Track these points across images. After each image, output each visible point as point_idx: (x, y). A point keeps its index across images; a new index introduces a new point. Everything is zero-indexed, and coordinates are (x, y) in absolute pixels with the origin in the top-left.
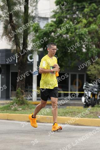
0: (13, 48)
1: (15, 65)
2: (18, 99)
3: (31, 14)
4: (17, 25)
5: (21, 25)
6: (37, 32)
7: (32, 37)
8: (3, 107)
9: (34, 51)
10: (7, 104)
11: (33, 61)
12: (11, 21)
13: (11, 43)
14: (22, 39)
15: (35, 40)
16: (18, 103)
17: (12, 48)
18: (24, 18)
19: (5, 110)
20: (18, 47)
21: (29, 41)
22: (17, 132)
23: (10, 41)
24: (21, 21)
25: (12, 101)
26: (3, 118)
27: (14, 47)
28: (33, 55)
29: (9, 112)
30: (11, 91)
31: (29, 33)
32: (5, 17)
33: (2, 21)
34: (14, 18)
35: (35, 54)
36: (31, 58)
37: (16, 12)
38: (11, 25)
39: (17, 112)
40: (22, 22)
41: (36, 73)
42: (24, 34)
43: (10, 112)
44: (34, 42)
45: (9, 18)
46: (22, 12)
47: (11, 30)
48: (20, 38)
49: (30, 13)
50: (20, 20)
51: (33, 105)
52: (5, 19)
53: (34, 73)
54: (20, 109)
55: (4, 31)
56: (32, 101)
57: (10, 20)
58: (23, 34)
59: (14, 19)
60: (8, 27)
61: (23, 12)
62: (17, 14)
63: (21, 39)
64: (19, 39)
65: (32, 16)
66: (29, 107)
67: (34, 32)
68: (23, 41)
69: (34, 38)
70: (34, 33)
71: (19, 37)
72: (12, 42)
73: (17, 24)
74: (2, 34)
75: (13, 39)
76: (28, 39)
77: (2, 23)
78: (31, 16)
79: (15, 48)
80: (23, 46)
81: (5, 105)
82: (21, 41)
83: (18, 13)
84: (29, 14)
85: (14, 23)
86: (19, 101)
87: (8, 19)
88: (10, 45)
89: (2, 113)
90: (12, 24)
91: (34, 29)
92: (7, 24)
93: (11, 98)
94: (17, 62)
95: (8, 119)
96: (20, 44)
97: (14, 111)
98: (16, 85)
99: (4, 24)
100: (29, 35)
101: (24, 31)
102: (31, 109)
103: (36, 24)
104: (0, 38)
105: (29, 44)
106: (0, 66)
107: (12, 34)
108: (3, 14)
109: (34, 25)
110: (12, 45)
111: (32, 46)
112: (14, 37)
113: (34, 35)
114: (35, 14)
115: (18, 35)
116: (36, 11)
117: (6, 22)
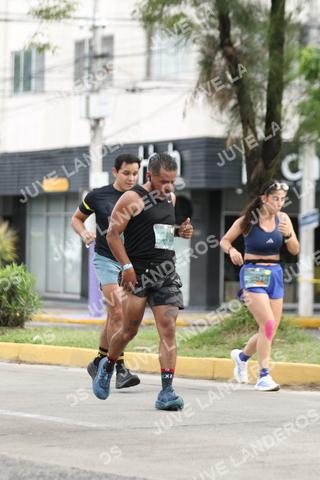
0: (231, 134)
1: (240, 191)
3: (293, 17)
4: (246, 55)
5: (260, 55)
6: (316, 77)
7: (298, 95)
8: (196, 338)
9: (303, 143)
11: (300, 180)
12: (225, 40)
13: (225, 117)
14: (265, 104)
15: (308, 105)
16: (247, 323)
17: (229, 132)
18: (269, 31)
19: (205, 347)
20: (249, 131)
21: (285, 110)
22: (247, 423)
23: (222, 109)
24: (260, 39)
25: (227, 316)
26: (202, 375)
27: (234, 132)
28: (301, 158)
29: (218, 354)
31: (288, 82)
32: (205, 26)
33: (194, 41)
34: (235, 31)
35: (307, 155)
36: (294, 168)
37: (244, 12)
38: (225, 54)
40: (264, 45)
41: (310, 219)
42: (269, 85)
43: (222, 354)
44: (305, 112)
45: (219, 29)
46: (263, 8)
48: (255, 97)
49: (291, 15)
50: (257, 36)
51: (301, 328)
52: (204, 32)
53: (305, 218)
55: (202, 74)
56: (298, 316)
57: (221, 36)
58: (266, 84)
59: (237, 35)
60: (216, 63)
61: (266, 10)
62: (247, 18)
63: (259, 104)
64: (251, 104)
65: (299, 24)
66: (285, 335)
67: (303, 77)
68: (265, 111)
69: (305, 98)
70: (306, 83)
71: (252, 96)
72: (230, 114)
73: (245, 50)
74: (194, 85)
75: (232, 103)
76: (285, 102)
77: (196, 47)
78: (293, 25)
79: (238, 131)
80: (266, 127)
82: (261, 110)
83: (251, 12)
84: (286, 16)
85: (234, 49)
87: (216, 33)
88: (222, 123)
89: (195, 355)
90: (230, 50)
91: (305, 68)
92: (212, 51)
94: (245, 180)
95: (216, 376)
96: (258, 121)
99: (203, 51)
100: (288, 87)
101: (270, 74)
102: (292, 342)
103: (310, 51)
104: (188, 96)
105: (288, 121)
106: (188, 195)
107: (229, 86)
108: (199, 17)
109: (305, 53)
110: (229, 122)
111: (297, 127)
112: (235, 95)
113: (304, 90)
114: (308, 15)
115: (251, 87)
116: (311, 7)
117: (207, 46)
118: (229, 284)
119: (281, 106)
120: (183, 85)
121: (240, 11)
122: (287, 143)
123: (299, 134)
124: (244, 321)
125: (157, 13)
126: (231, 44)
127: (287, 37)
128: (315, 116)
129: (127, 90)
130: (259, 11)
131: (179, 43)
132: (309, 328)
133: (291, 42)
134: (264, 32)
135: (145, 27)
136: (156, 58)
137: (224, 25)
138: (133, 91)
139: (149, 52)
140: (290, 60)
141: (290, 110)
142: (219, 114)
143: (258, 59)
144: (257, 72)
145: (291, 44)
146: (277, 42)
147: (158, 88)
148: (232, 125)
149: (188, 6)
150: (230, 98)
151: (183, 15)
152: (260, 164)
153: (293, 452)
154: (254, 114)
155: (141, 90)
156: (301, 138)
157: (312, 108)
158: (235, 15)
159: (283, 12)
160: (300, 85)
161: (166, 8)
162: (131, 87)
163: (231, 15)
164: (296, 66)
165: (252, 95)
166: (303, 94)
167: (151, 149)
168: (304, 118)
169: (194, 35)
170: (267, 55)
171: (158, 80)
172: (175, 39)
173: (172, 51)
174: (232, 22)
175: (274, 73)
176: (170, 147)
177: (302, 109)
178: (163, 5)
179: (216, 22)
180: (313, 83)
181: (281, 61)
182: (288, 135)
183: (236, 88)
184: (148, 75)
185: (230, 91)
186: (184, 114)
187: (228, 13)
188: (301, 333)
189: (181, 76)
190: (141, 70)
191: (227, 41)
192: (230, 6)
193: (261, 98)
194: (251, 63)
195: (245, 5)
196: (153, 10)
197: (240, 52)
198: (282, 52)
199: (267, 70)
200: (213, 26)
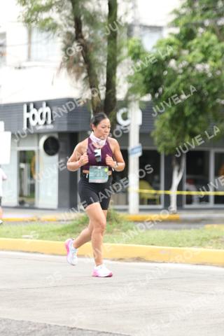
0: (83, 96)
1: (90, 132)
3: (123, 19)
4: (92, 44)
5: (101, 44)
6: (138, 58)
7: (127, 70)
8: (62, 229)
9: (130, 101)
10: (72, 220)
11: (129, 125)
12: (78, 35)
13: (80, 84)
14: (105, 76)
15: (134, 77)
17: (81, 95)
19: (68, 235)
20: (95, 94)
21: (119, 80)
23: (77, 79)
24: (101, 34)
27: (85, 94)
28: (130, 111)
31: (120, 61)
32: (65, 26)
33: (59, 36)
34: (85, 28)
35: (133, 109)
36: (125, 117)
37: (90, 16)
38: (79, 44)
40: (104, 38)
41: (135, 151)
42: (108, 64)
44: (132, 81)
45: (75, 27)
46: (103, 14)
47: (78, 55)
48: (99, 72)
49: (121, 18)
50: (99, 32)
51: (131, 222)
52: (65, 30)
53: (133, 149)
56: (129, 214)
57: (76, 32)
58: (106, 63)
59: (86, 31)
60: (73, 49)
61: (105, 15)
62: (93, 20)
63: (101, 76)
64: (96, 76)
65: (126, 24)
66: (121, 226)
67: (130, 58)
68: (105, 80)
70: (132, 62)
71: (97, 72)
72: (83, 83)
73: (92, 41)
74: (59, 64)
75: (84, 75)
76: (118, 74)
77: (59, 39)
79: (88, 94)
80: (107, 91)
81: (68, 223)
82: (103, 80)
83: (95, 16)
84: (118, 18)
85: (85, 40)
87: (72, 30)
88: (77, 88)
89: (62, 240)
91: (131, 52)
92: (71, 42)
99: (64, 42)
100: (120, 64)
101: (108, 56)
102: (125, 231)
103: (135, 41)
104: (55, 72)
105: (120, 87)
106: (56, 136)
107: (81, 64)
108: (61, 20)
109: (131, 42)
110: (82, 88)
111: (126, 91)
112: (86, 70)
113: (130, 66)
114: (133, 17)
115: (96, 65)
116: (135, 12)
117: (68, 38)
119: (115, 77)
120: (51, 64)
121: (88, 16)
122: (120, 101)
123: (128, 95)
125: (34, 17)
126: (82, 37)
127: (119, 32)
128: (138, 83)
129: (16, 68)
130: (100, 15)
131: (48, 37)
132: (136, 221)
134: (104, 29)
136: (34, 47)
137: (78, 25)
138: (20, 68)
139: (30, 42)
140: (121, 47)
141: (122, 80)
142: (75, 83)
143: (100, 46)
144: (100, 55)
145: (121, 37)
146: (113, 37)
147: (36, 66)
148: (84, 90)
149: (55, 13)
150: (82, 72)
151: (50, 18)
153: (126, 303)
155: (24, 68)
156: (130, 98)
157: (136, 79)
158: (86, 18)
159: (116, 16)
160: (128, 63)
161: (40, 14)
162: (18, 66)
163: (82, 18)
164: (125, 51)
165: (97, 70)
166: (129, 69)
167: (32, 106)
168: (131, 85)
169: (58, 31)
170: (106, 44)
171: (36, 60)
172: (45, 34)
173: (44, 42)
174: (83, 23)
175: (111, 56)
176: (44, 104)
177: (129, 79)
178: (38, 12)
179: (73, 23)
180: (136, 62)
181: (115, 48)
182: (120, 95)
183: (86, 66)
184: (29, 57)
185: (82, 67)
186: (52, 83)
187: (80, 17)
188: (131, 224)
189: (50, 58)
190: (25, 57)
191: (79, 35)
192: (81, 13)
193: (103, 72)
194: (96, 49)
195: (91, 12)
196: (31, 15)
197: (88, 43)
198: (115, 42)
199: (106, 54)
200: (70, 25)
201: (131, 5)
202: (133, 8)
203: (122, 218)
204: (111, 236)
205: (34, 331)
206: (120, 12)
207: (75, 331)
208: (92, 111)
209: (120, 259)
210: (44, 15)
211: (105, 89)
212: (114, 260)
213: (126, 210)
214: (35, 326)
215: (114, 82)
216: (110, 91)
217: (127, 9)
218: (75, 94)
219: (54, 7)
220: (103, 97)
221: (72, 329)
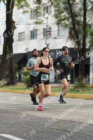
2: (80, 83)
12: (74, 28)
13: (74, 43)
14: (82, 41)
15: (91, 41)
17: (75, 47)
20: (79, 46)
25: (75, 85)
26: (70, 97)
30: (75, 77)
31: (87, 36)
33: (68, 28)
34: (76, 26)
35: (91, 51)
38: (74, 31)
39: (78, 92)
40: (82, 29)
42: (83, 37)
47: (74, 35)
50: (81, 27)
51: (90, 87)
52: (70, 26)
53: (91, 64)
54: (81, 90)
55: (69, 35)
56: (90, 85)
59: (76, 27)
60: (72, 32)
62: (78, 23)
63: (81, 41)
65: (89, 24)
66: (87, 89)
67: (90, 35)
69: (90, 40)
70: (91, 36)
73: (78, 30)
74: (68, 37)
76: (86, 40)
77: (68, 29)
79: (77, 47)
80: (83, 46)
82: (82, 42)
84: (87, 22)
86: (80, 84)
87: (72, 26)
88: (74, 45)
90: (75, 30)
91: (90, 33)
93: (75, 83)
94: (78, 56)
95: (73, 97)
96: (81, 44)
97: (77, 92)
98: (78, 73)
99: (69, 30)
102: (89, 90)
103: (92, 30)
104: (67, 40)
105: (87, 44)
108: (68, 23)
109: (90, 30)
111: (89, 45)
113: (90, 38)
114: (91, 22)
116: (92, 21)
117: (70, 29)
118: (75, 78)
119: (86, 41)
120: (66, 37)
122: (87, 49)
123: (89, 47)
124: (79, 86)
125: (60, 22)
126: (75, 29)
127: (87, 27)
130: (81, 22)
131: (64, 29)
133: (88, 28)
134: (82, 26)
135: (57, 25)
136: (60, 32)
137: (74, 25)
138: (55, 38)
139: (59, 30)
140: (88, 32)
141: (88, 42)
146: (85, 28)
147: (60, 38)
148: (76, 45)
149: (66, 21)
151: (65, 23)
152: (82, 53)
153: (89, 113)
154: (80, 43)
155: (57, 38)
156: (90, 48)
157: (92, 42)
158: (76, 23)
159: (86, 22)
160: (90, 37)
163: (75, 23)
164: (89, 33)
166: (90, 39)
167: (59, 50)
168: (90, 44)
169: (67, 27)
170: (83, 31)
171: (60, 36)
172: (63, 28)
173: (63, 30)
174: (75, 24)
177: (90, 42)
179: (72, 24)
180: (92, 36)
181: (86, 32)
182: (87, 47)
184: (58, 35)
186: (66, 43)
188: (90, 88)
189: (65, 35)
190: (57, 34)
194: (80, 32)
195: (78, 20)
198: (86, 30)
199: (83, 34)
200: (71, 25)
201: (90, 19)
202: (91, 19)
203: (88, 86)
204: (84, 92)
205: (60, 122)
206: (87, 21)
207: (72, 122)
208: (78, 52)
209: (87, 99)
210: (63, 22)
211: (82, 45)
212: (85, 99)
213: (89, 84)
214: (60, 120)
215: (85, 43)
216: (84, 46)
217: (89, 20)
218: (73, 47)
219: (66, 19)
220: (82, 47)
221: (72, 121)
